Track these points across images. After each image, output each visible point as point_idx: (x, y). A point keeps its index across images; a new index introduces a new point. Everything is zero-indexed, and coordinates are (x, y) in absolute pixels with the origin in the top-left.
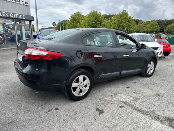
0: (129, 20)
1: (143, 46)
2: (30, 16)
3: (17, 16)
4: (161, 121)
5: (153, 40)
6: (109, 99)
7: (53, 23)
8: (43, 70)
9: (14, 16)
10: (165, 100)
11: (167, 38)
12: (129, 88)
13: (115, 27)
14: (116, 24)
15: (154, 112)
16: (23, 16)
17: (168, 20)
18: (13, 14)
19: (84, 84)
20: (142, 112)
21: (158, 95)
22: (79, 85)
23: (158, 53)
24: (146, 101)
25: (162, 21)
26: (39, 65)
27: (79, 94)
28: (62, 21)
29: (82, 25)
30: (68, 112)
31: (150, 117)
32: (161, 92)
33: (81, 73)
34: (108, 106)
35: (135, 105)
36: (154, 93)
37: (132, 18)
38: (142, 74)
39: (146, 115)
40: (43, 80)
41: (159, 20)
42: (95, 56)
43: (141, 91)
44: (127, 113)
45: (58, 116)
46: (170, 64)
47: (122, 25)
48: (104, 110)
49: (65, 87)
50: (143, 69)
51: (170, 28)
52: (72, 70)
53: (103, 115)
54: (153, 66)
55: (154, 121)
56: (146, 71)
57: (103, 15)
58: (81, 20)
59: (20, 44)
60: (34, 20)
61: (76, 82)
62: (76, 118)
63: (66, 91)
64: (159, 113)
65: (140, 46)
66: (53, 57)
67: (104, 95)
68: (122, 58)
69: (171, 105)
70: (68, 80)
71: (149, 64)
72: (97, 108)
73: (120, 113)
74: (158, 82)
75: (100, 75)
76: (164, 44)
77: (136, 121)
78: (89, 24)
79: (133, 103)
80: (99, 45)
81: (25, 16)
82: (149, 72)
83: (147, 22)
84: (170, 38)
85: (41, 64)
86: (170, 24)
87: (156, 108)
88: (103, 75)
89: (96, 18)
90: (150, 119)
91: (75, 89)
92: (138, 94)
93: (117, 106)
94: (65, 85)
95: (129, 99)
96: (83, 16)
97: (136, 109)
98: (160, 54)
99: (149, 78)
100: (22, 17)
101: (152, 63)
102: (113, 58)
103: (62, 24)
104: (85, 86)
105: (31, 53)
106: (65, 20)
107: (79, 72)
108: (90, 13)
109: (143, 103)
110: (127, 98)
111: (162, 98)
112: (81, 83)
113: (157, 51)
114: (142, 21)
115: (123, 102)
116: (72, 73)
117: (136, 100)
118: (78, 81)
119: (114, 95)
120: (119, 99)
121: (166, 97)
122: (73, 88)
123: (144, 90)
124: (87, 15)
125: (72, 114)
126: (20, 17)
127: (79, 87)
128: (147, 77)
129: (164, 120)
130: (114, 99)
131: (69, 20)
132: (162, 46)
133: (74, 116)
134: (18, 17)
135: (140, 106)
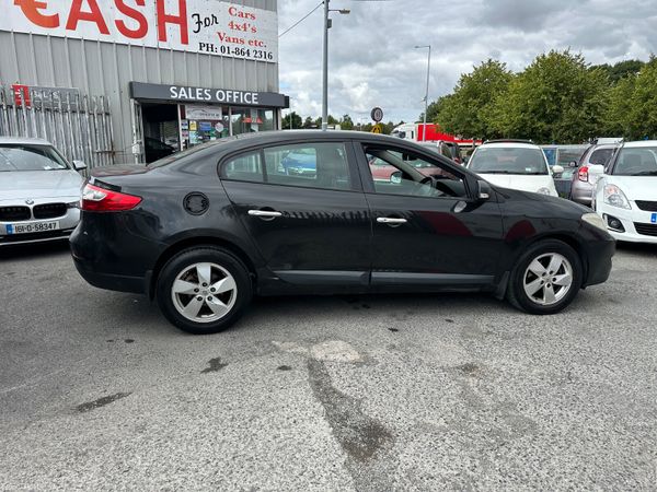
2: (278, 94)
3: (235, 97)
7: (375, 110)
9: (228, 96)
12: (394, 331)
16: (253, 94)
18: (225, 91)
19: (214, 289)
20: (326, 393)
21: (470, 368)
22: (198, 290)
26: (90, 222)
27: (198, 316)
31: (327, 409)
35: (333, 375)
39: (327, 402)
42: (251, 212)
43: (426, 346)
44: (275, 385)
50: (499, 278)
52: (169, 245)
54: (568, 274)
60: (288, 107)
61: (186, 280)
71: (537, 262)
75: (274, 271)
78: (527, 106)
79: (336, 369)
81: (261, 95)
82: (537, 295)
85: (93, 222)
97: (319, 384)
100: (249, 98)
101: (555, 258)
108: (536, 62)
110: (341, 354)
112: (206, 284)
115: (313, 360)
117: (364, 363)
122: (177, 294)
124: (524, 71)
126: (244, 100)
127: (198, 296)
131: (453, 94)
134: (238, 99)
135: (341, 380)
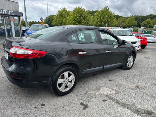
0: (111, 16)
1: (124, 42)
2: (19, 12)
3: (6, 12)
4: (141, 114)
5: (132, 35)
6: (93, 92)
7: (41, 18)
8: (29, 69)
9: (3, 12)
10: (144, 92)
11: (144, 32)
12: (111, 81)
13: (98, 22)
14: (98, 20)
15: (134, 105)
16: (12, 12)
17: (144, 16)
18: (2, 10)
19: (69, 80)
20: (124, 105)
21: (137, 87)
22: (65, 81)
23: (136, 47)
24: (127, 94)
25: (139, 16)
26: (24, 63)
27: (64, 90)
28: (49, 16)
29: (68, 20)
30: (54, 108)
31: (131, 110)
32: (140, 84)
33: (66, 69)
34: (92, 100)
35: (117, 99)
36: (134, 86)
37: (113, 14)
38: (123, 67)
39: (128, 108)
40: (29, 78)
41: (136, 15)
42: (79, 53)
43: (122, 84)
44: (110, 107)
45: (44, 112)
46: (147, 56)
47: (104, 20)
48: (88, 105)
49: (51, 84)
50: (124, 63)
51: (146, 23)
52: (58, 68)
53: (88, 109)
54: (133, 60)
55: (135, 114)
56: (126, 64)
57: (87, 11)
58: (67, 16)
59: (5, 42)
60: (22, 16)
61: (61, 79)
62: (62, 114)
63: (51, 87)
64: (139, 106)
65: (121, 42)
66: (38, 56)
67: (89, 89)
68: (104, 53)
69: (149, 98)
70: (53, 77)
71: (129, 58)
72: (81, 103)
73: (103, 107)
74: (137, 74)
75: (84, 71)
76: (141, 38)
77: (118, 115)
78: (74, 19)
79: (115, 97)
80: (84, 40)
81: (14, 12)
82: (129, 66)
83: (126, 17)
84: (146, 32)
85: (26, 63)
86: (146, 19)
87: (136, 100)
88: (87, 70)
89: (81, 14)
90: (131, 113)
91: (60, 85)
92: (119, 87)
93: (100, 100)
94: (51, 82)
95: (111, 92)
96: (69, 12)
97: (118, 103)
98: (138, 47)
99: (128, 71)
101: (131, 57)
102: (97, 53)
103: (49, 19)
104: (71, 82)
105: (16, 52)
106: (52, 15)
107: (64, 69)
108: (75, 9)
109: (124, 96)
110: (109, 91)
111: (141, 91)
112: (67, 79)
113: (135, 45)
114: (121, 16)
115: (106, 96)
116: (57, 69)
117: (118, 93)
118: (63, 77)
119: (98, 89)
120: (102, 92)
121: (144, 90)
122: (58, 84)
123: (125, 82)
124: (73, 11)
125: (57, 110)
127: (64, 83)
128: (127, 70)
129: (144, 113)
130: (98, 93)
131: (56, 15)
132: (140, 40)
133: (59, 112)
135: (121, 99)
